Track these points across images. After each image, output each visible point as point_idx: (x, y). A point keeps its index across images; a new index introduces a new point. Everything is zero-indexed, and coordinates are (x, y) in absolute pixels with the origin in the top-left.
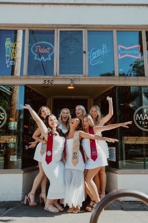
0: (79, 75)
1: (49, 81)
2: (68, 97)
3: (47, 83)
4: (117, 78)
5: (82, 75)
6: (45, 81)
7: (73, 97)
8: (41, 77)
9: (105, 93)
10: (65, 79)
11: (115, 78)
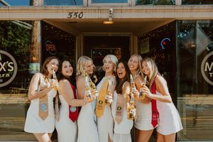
0: (121, 4)
1: (76, 13)
2: (104, 34)
3: (73, 16)
4: (179, 8)
5: (126, 4)
6: (70, 14)
7: (110, 34)
8: (65, 7)
9: (156, 30)
10: (100, 10)
11: (176, 8)
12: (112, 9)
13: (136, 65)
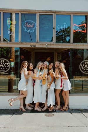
1: (33, 45)
5: (52, 42)
6: (31, 45)
8: (29, 43)
10: (42, 44)
11: (71, 44)
12: (47, 44)
13: (57, 65)
